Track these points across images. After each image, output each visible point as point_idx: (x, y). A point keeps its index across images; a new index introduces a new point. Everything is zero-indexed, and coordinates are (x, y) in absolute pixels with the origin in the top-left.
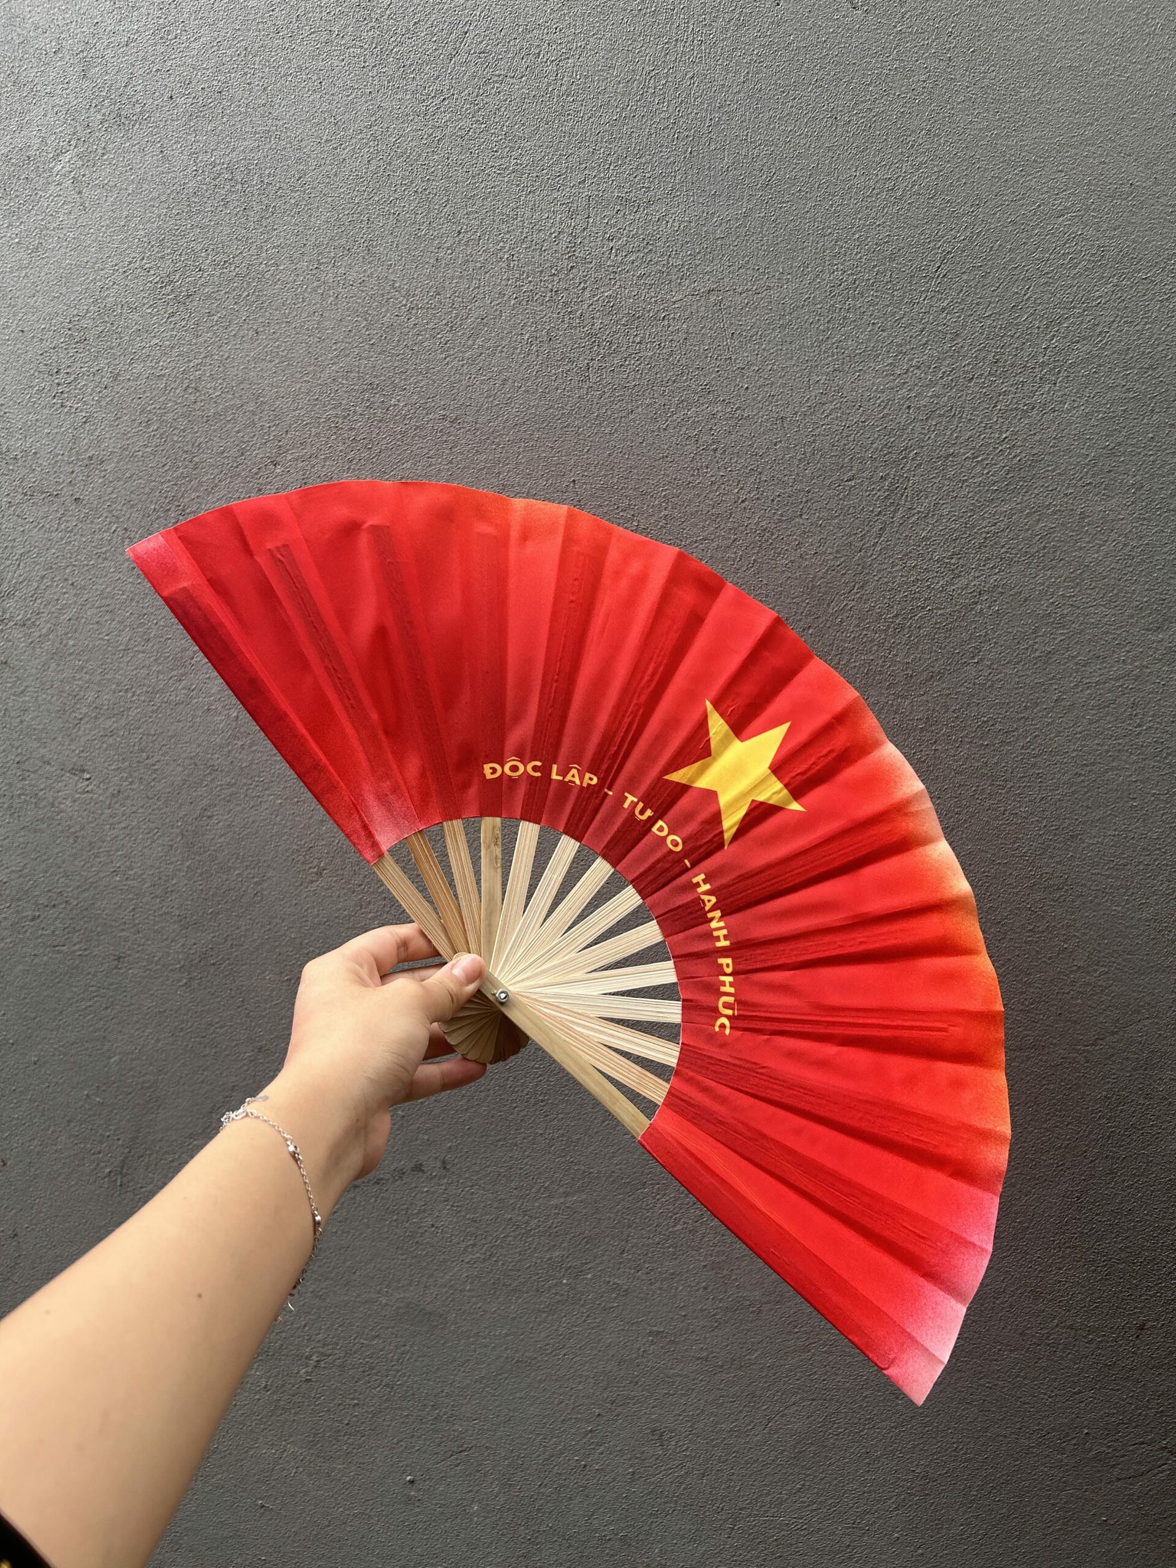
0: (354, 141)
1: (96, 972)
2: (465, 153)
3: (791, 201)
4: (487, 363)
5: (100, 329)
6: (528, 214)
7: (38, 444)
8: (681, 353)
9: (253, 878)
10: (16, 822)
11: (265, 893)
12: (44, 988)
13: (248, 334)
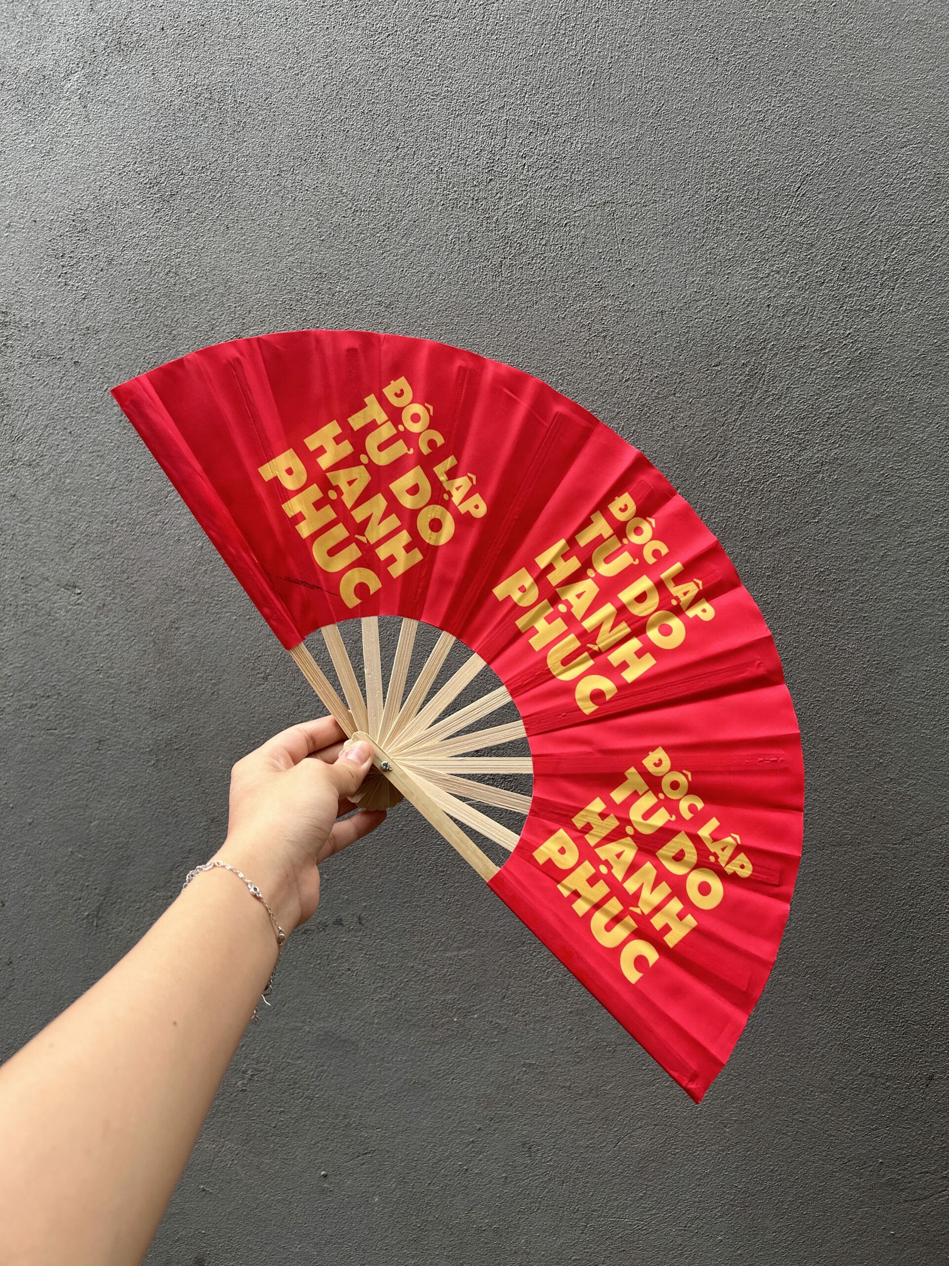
0: (313, 68)
1: (81, 752)
2: (405, 81)
3: (677, 128)
4: (417, 259)
5: (98, 221)
6: (456, 134)
7: (45, 316)
8: (579, 255)
9: (211, 679)
10: (19, 626)
11: (221, 692)
12: (39, 763)
13: (220, 229)
